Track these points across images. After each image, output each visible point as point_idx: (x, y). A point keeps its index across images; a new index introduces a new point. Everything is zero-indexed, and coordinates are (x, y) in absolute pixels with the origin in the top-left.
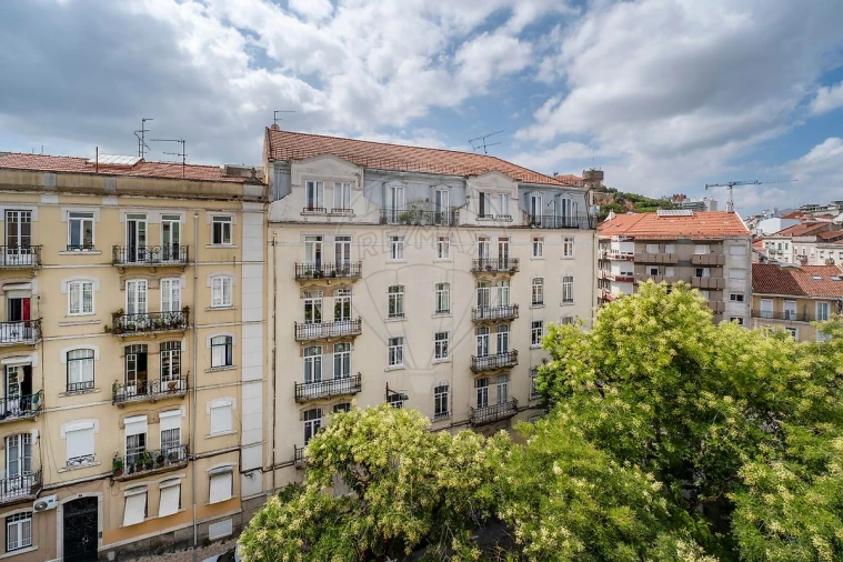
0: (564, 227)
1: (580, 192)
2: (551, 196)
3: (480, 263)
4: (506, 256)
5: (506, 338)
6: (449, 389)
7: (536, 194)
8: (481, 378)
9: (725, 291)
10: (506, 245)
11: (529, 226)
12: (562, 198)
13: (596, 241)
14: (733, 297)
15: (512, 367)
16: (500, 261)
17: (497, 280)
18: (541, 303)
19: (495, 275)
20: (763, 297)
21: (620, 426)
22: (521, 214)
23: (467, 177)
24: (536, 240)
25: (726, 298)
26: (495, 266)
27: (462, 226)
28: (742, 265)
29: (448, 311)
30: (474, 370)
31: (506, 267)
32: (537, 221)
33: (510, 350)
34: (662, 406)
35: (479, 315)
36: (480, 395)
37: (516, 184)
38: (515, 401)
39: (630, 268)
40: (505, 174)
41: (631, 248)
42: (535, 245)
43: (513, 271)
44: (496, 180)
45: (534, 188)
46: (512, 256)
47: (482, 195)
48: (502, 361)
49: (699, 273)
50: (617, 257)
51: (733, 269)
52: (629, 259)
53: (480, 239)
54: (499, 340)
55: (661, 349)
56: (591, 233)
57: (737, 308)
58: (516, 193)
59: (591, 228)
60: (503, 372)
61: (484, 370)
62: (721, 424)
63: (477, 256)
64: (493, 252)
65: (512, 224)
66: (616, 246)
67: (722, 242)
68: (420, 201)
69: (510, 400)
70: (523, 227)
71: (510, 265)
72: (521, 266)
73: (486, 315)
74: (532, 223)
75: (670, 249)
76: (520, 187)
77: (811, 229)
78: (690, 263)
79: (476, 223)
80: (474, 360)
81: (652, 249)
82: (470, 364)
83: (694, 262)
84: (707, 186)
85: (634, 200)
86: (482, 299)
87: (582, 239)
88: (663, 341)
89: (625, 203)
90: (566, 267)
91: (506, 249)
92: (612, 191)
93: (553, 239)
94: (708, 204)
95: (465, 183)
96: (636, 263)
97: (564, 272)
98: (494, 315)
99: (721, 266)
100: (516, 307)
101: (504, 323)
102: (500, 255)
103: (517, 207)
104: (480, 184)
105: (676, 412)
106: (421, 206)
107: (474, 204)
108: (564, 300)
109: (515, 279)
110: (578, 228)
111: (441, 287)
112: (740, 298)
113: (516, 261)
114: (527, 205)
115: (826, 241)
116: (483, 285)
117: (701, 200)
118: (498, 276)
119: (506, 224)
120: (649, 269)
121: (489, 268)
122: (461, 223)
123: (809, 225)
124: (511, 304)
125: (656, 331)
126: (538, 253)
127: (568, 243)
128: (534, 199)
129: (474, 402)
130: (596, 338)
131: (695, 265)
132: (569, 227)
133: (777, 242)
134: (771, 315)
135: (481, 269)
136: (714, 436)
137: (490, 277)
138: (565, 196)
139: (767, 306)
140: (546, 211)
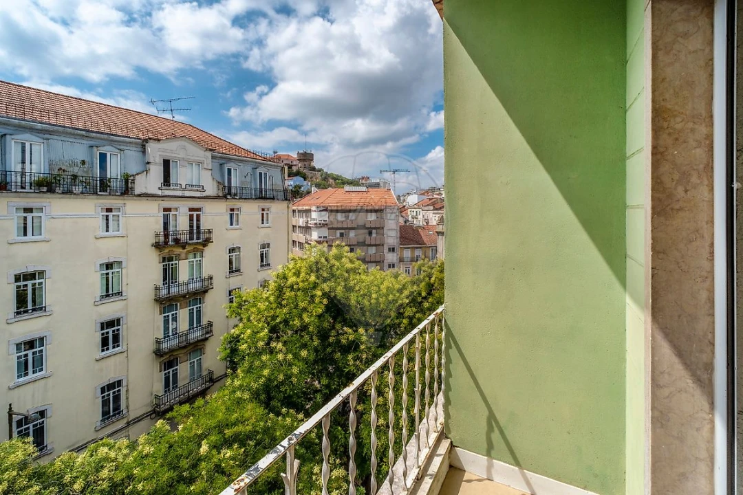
0: (261, 198)
1: (276, 167)
2: (248, 169)
3: (166, 236)
4: (198, 227)
5: (199, 312)
6: (124, 383)
7: (232, 165)
8: (167, 359)
9: (385, 246)
10: (198, 216)
11: (225, 197)
12: (258, 171)
13: (291, 210)
14: (389, 250)
15: (206, 339)
16: (191, 232)
17: (189, 252)
18: (238, 271)
19: (184, 248)
20: (405, 248)
21: (281, 377)
22: (215, 184)
23: (146, 141)
24: (232, 210)
25: (386, 251)
26: (183, 238)
27: (139, 195)
28: (394, 226)
29: (120, 294)
30: (158, 353)
31: (198, 238)
32: (233, 191)
33: (204, 321)
34: (319, 348)
35: (164, 292)
36: (167, 379)
37: (209, 154)
38: (211, 372)
39: (325, 232)
40: (196, 142)
41: (325, 216)
42: (231, 216)
43: (207, 242)
44: (184, 148)
45: (230, 160)
46: (204, 226)
47: (166, 163)
48: (195, 336)
49: (370, 234)
50: (316, 224)
51: (389, 230)
52: (324, 225)
53: (165, 210)
54: (191, 314)
55: (317, 300)
56: (285, 204)
57: (391, 257)
58: (208, 162)
59: (286, 199)
60: (196, 347)
61: (171, 351)
62: (357, 351)
63: (160, 228)
64: (181, 223)
65: (204, 194)
66: (314, 215)
67: (383, 210)
68: (73, 164)
69: (204, 373)
70: (217, 197)
71: (203, 236)
72: (214, 237)
73: (174, 290)
74: (227, 193)
75: (352, 216)
76: (213, 157)
77: (431, 202)
78: (364, 227)
79: (159, 193)
80: (158, 342)
81: (340, 217)
82: (153, 347)
83: (367, 226)
84: (381, 171)
85: (336, 178)
86: (169, 275)
87: (277, 209)
88: (319, 293)
89: (329, 181)
90: (263, 235)
91: (198, 220)
92: (320, 170)
93: (249, 210)
94: (382, 185)
95: (144, 147)
96: (329, 229)
97: (261, 240)
98: (183, 290)
99: (383, 228)
100: (210, 278)
101: (196, 297)
102: (191, 226)
103: (210, 178)
104: (165, 150)
105: (329, 350)
106: (76, 170)
107: (156, 172)
108: (262, 266)
109: (208, 251)
110: (273, 199)
111: (109, 266)
112: (393, 250)
113: (210, 232)
114: (223, 176)
115: (437, 209)
116: (170, 259)
117: (378, 181)
118: (188, 248)
119: (198, 194)
120: (338, 232)
121: (177, 241)
122: (137, 191)
123: (430, 199)
124: (205, 275)
125: (315, 286)
126: (234, 223)
127: (265, 212)
128: (229, 170)
129: (159, 388)
130: (272, 299)
131: (368, 228)
132: (265, 198)
133: (415, 210)
134: (409, 260)
135: (166, 243)
136: (351, 362)
137: (178, 250)
138: (262, 170)
139: (407, 254)
140: (242, 182)
